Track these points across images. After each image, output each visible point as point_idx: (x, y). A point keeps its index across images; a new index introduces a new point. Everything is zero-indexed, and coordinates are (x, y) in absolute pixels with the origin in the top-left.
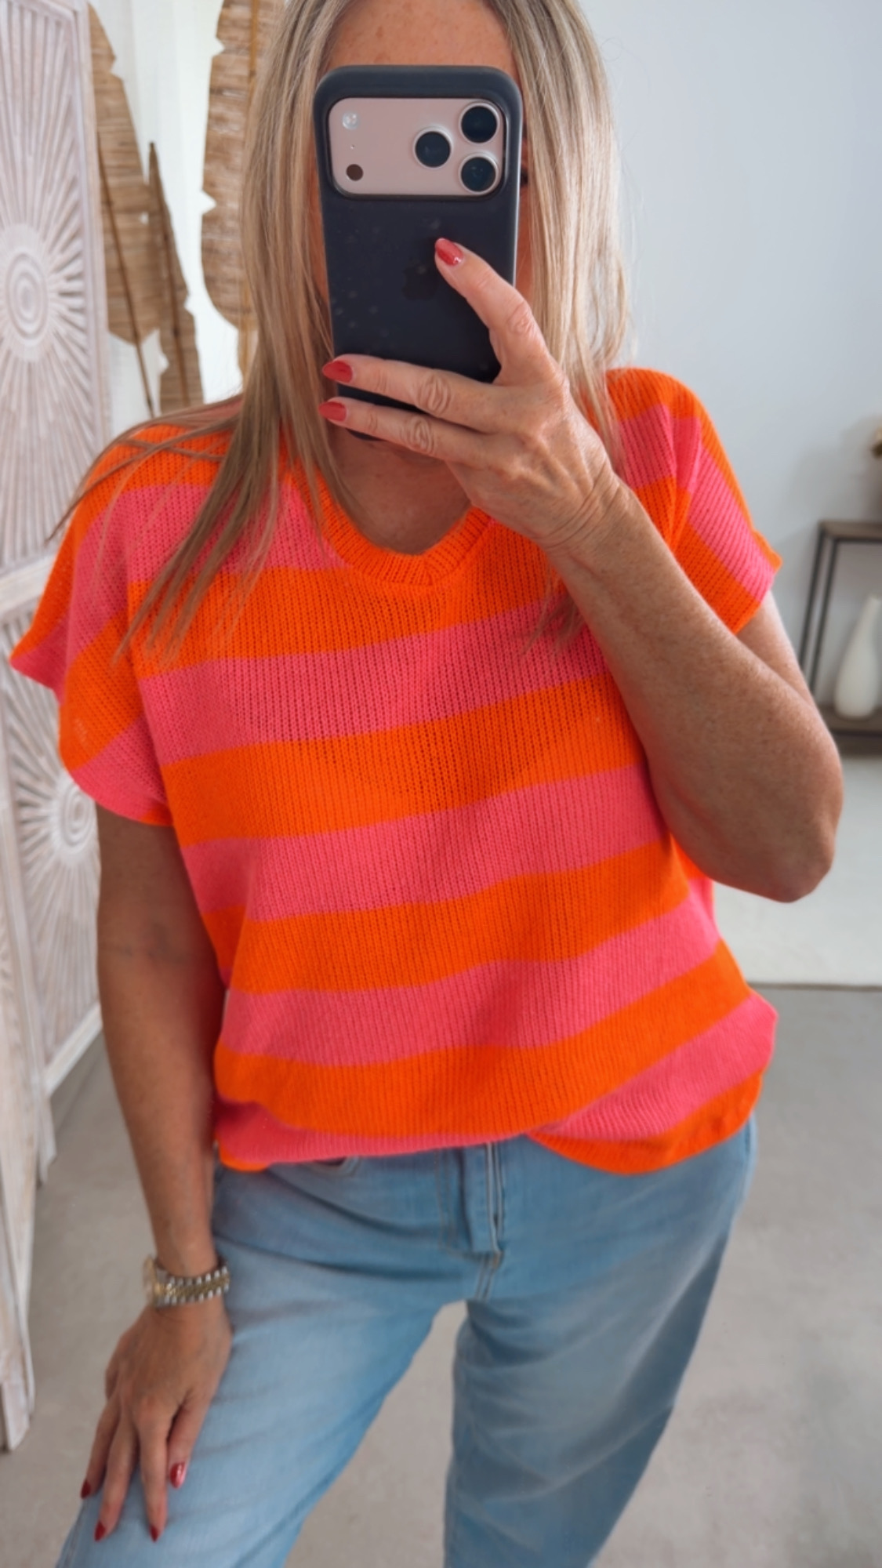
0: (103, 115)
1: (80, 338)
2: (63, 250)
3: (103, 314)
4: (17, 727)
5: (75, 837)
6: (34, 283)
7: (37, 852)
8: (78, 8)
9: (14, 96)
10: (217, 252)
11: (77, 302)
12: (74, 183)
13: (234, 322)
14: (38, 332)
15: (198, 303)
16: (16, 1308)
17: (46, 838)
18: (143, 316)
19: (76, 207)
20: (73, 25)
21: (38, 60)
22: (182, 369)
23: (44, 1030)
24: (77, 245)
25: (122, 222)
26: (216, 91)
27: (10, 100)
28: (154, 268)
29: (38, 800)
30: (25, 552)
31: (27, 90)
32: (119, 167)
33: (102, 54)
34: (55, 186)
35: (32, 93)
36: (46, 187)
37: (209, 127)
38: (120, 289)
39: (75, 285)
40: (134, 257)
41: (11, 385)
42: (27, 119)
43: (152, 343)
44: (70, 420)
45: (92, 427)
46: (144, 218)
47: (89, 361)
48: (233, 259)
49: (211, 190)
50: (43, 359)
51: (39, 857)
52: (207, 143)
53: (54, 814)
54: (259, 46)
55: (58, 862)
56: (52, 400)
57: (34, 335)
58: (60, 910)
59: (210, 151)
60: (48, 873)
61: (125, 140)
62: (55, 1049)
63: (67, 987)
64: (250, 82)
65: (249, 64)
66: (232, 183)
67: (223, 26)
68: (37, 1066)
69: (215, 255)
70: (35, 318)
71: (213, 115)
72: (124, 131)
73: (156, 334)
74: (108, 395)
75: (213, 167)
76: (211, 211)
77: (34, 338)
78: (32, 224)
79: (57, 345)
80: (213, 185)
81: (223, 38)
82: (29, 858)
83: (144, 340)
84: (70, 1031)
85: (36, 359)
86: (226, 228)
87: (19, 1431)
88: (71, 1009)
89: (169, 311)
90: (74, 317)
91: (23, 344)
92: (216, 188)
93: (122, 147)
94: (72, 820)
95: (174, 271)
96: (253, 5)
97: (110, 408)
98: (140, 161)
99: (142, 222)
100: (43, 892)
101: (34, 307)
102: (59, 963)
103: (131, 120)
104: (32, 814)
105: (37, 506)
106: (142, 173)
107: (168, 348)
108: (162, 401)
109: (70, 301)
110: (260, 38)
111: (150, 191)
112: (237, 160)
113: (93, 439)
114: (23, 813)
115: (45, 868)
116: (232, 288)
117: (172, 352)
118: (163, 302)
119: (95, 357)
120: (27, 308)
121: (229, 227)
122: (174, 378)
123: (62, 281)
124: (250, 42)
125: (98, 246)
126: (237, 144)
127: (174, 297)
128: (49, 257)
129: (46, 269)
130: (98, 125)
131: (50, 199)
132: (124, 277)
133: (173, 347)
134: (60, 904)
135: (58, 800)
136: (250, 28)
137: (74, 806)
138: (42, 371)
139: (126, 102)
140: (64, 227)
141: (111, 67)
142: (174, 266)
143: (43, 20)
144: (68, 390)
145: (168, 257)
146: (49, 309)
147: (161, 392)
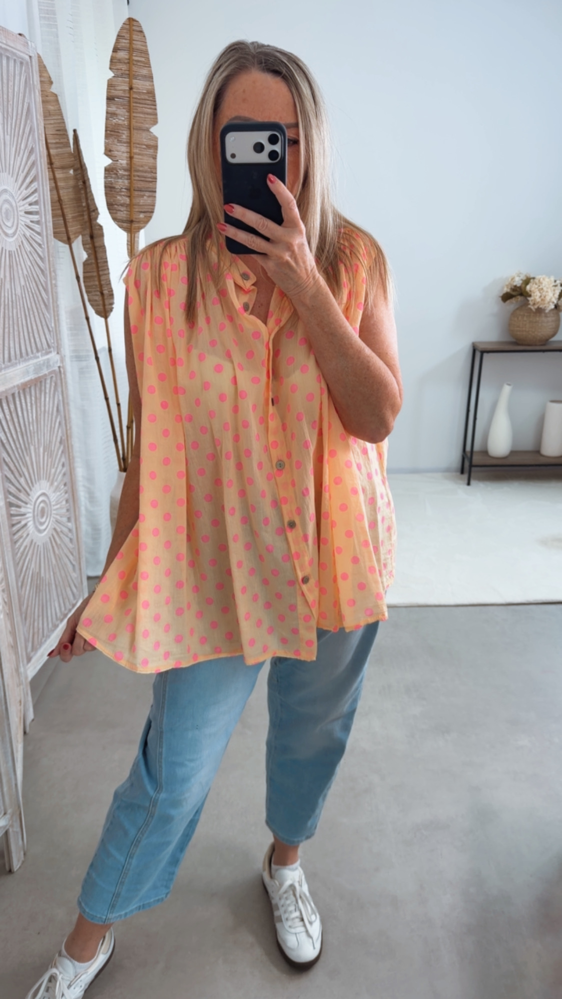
0: (47, 115)
1: (38, 238)
2: (27, 188)
3: (50, 225)
4: (8, 459)
5: (43, 528)
6: (11, 205)
7: (20, 534)
8: (31, 55)
10: (114, 188)
11: (35, 218)
12: (32, 151)
13: (125, 229)
14: (14, 233)
15: (104, 218)
16: (16, 785)
17: (26, 525)
18: (73, 228)
19: (33, 164)
20: (30, 64)
21: (11, 83)
22: (96, 258)
23: (26, 641)
24: (35, 185)
25: (59, 175)
26: (110, 99)
28: (78, 200)
29: (20, 503)
30: (10, 360)
31: (5, 100)
32: (57, 143)
33: (46, 81)
34: (22, 152)
35: (8, 101)
36: (17, 153)
37: (107, 119)
38: (59, 212)
39: (34, 208)
40: (67, 195)
42: (5, 116)
43: (78, 244)
44: (33, 284)
45: (46, 290)
46: (71, 172)
47: (43, 252)
48: (123, 192)
49: (109, 153)
50: (17, 249)
51: (21, 537)
52: (106, 127)
53: (29, 513)
54: (134, 73)
55: (32, 541)
56: (23, 273)
57: (12, 235)
58: (33, 570)
59: (109, 132)
60: (26, 547)
61: (59, 128)
62: (32, 654)
63: (39, 617)
64: (130, 93)
65: (129, 83)
66: (122, 150)
67: (114, 62)
68: (23, 661)
69: (113, 190)
70: (13, 226)
71: (109, 112)
72: (59, 123)
73: (80, 238)
74: (54, 271)
75: (110, 141)
76: (109, 165)
77: (12, 237)
78: (9, 173)
79: (25, 242)
80: (110, 151)
81: (113, 69)
82: (16, 537)
83: (73, 242)
84: (41, 644)
85: (13, 249)
86: (119, 175)
87: (18, 861)
88: (41, 631)
89: (88, 224)
90: (33, 226)
91: (6, 240)
92: (113, 153)
93: (58, 133)
94: (39, 517)
95: (89, 201)
96: (129, 51)
97: (55, 279)
98: (68, 140)
99: (70, 174)
100: (23, 558)
101: (12, 220)
102: (34, 602)
103: (62, 117)
104: (17, 511)
105: (16, 333)
106: (70, 147)
107: (88, 246)
108: (84, 278)
109: (31, 216)
110: (135, 68)
111: (75, 157)
112: (124, 137)
113: (47, 297)
114: (12, 510)
115: (25, 544)
116: (122, 209)
117: (89, 248)
118: (83, 219)
119: (46, 250)
120: (8, 220)
121: (120, 174)
122: (91, 264)
123: (27, 205)
124: (129, 71)
125: (46, 187)
126: (123, 127)
127: (89, 216)
128: (19, 192)
129: (17, 199)
130: (44, 120)
131: (19, 159)
132: (61, 205)
133: (91, 246)
134: (33, 566)
135: (31, 504)
136: (129, 63)
137: (40, 508)
138: (17, 255)
139: (60, 107)
140: (28, 174)
141: (50, 89)
142: (89, 198)
143: (13, 62)
144: (32, 267)
145: (86, 193)
146: (20, 221)
147: (84, 272)
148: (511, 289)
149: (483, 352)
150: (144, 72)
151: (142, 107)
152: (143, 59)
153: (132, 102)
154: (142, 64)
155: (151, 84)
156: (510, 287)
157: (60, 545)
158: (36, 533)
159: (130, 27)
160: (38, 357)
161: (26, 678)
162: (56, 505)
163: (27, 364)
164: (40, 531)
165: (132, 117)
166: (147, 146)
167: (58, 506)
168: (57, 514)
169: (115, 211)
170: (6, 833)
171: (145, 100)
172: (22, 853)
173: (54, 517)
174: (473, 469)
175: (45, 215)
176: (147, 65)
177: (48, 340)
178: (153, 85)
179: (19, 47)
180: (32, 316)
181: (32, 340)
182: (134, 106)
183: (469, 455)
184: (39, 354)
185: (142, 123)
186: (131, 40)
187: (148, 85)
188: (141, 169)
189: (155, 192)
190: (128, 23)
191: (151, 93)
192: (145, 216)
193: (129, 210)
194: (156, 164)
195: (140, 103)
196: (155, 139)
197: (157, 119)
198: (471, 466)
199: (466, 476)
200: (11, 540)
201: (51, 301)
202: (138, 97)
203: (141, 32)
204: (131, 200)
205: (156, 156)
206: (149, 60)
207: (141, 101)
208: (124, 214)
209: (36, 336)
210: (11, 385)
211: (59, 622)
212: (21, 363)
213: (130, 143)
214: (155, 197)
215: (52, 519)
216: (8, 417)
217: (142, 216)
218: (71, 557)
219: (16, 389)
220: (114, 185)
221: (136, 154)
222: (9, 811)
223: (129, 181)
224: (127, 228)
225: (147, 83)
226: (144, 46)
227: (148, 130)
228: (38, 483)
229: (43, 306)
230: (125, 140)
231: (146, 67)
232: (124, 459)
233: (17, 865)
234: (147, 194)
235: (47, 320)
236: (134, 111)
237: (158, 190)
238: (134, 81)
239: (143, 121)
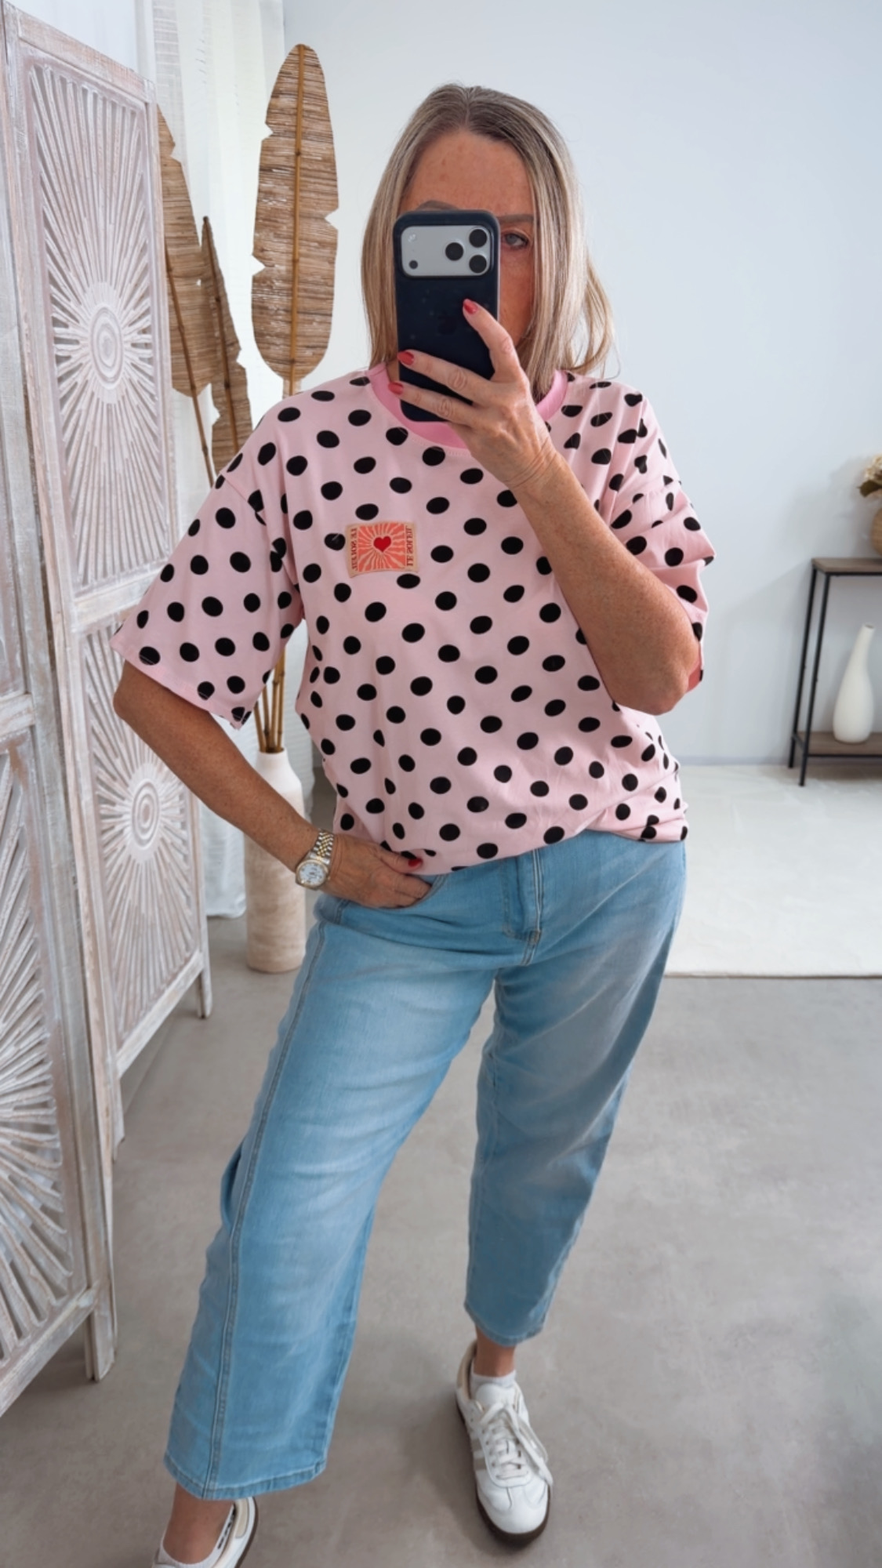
0: (167, 193)
1: (149, 385)
2: (135, 307)
3: (168, 365)
4: (98, 729)
5: (145, 837)
6: (113, 334)
7: (112, 845)
8: (147, 100)
9: (98, 173)
10: (266, 308)
11: (147, 353)
12: (144, 249)
13: (281, 373)
14: (116, 377)
15: (249, 356)
16: (106, 1242)
17: (121, 832)
18: (200, 370)
19: (146, 269)
20: (145, 115)
21: (117, 144)
22: (233, 419)
23: (117, 1014)
24: (147, 302)
25: (181, 287)
26: (265, 170)
27: (94, 175)
28: (209, 327)
29: (114, 798)
30: (105, 574)
31: (109, 169)
32: (178, 238)
33: (168, 143)
34: (130, 251)
35: (112, 171)
36: (123, 251)
37: (259, 201)
38: (180, 345)
39: (146, 338)
40: (190, 319)
41: (94, 423)
42: (108, 194)
43: (207, 394)
44: (141, 458)
45: (159, 467)
46: (199, 283)
47: (156, 407)
48: (280, 315)
49: (261, 254)
50: (119, 402)
51: (114, 851)
52: (258, 213)
53: (127, 813)
54: (303, 130)
55: (130, 857)
56: (127, 439)
57: (112, 380)
58: (130, 902)
59: (261, 221)
60: (121, 866)
61: (183, 215)
62: (124, 1035)
63: (136, 977)
64: (296, 161)
65: (296, 146)
66: (279, 249)
67: (272, 113)
68: (111, 1047)
69: (264, 311)
70: (114, 365)
71: (263, 190)
72: (183, 207)
73: (209, 387)
74: (172, 438)
75: (263, 234)
76: (261, 273)
77: (113, 382)
78: (111, 284)
79: (131, 390)
80: (263, 250)
81: (272, 124)
82: (107, 850)
83: (199, 392)
84: (138, 1020)
85: (113, 400)
86: (274, 288)
87: (106, 1363)
88: (138, 998)
89: (222, 366)
90: (144, 366)
91: (103, 388)
92: (266, 253)
93: (180, 221)
94: (141, 820)
95: (225, 329)
96: (298, 95)
97: (173, 450)
98: (196, 233)
99: (198, 286)
100: (116, 883)
101: (113, 355)
102: (129, 954)
103: (188, 197)
104: (109, 810)
105: (115, 533)
106: (198, 243)
107: (220, 400)
108: (214, 449)
109: (140, 351)
110: (305, 123)
111: (205, 259)
112: (285, 228)
113: (160, 478)
114: (103, 808)
115: (119, 862)
116: (279, 341)
117: (224, 403)
118: (216, 357)
119: (161, 404)
120: (108, 356)
121: (276, 286)
122: (225, 427)
123: (135, 334)
124: (296, 126)
125: (164, 304)
126: (284, 213)
127: (225, 353)
128: (125, 313)
129: (122, 323)
130: (164, 202)
131: (126, 262)
132: (182, 334)
133: (225, 399)
134: (130, 897)
135: (129, 800)
136: (296, 114)
137: (143, 807)
138: (118, 412)
139: (184, 182)
140: (136, 286)
141: (171, 152)
142: (226, 325)
143: (121, 110)
144: (139, 430)
145: (221, 317)
146: (125, 359)
147: (214, 441)
148: (876, 475)
149: (829, 574)
150: (319, 128)
151: (315, 183)
152: (318, 109)
153: (298, 175)
154: (316, 117)
155: (330, 147)
156: (874, 473)
157: (170, 865)
158: (136, 845)
159: (300, 60)
160: (145, 571)
161: (115, 1072)
162: (166, 802)
163: (130, 580)
164: (141, 842)
165: (298, 198)
166: (320, 243)
167: (168, 804)
168: (166, 817)
169: (266, 345)
170: (89, 1321)
171: (320, 171)
172: (112, 1352)
173: (162, 821)
174: (810, 760)
175: (161, 349)
176: (325, 117)
177: (161, 544)
178: (333, 149)
179: (131, 88)
180: (138, 507)
181: (138, 545)
182: (301, 181)
183: (803, 738)
184: (148, 566)
185: (313, 207)
186: (301, 79)
187: (324, 148)
188: (310, 279)
189: (331, 315)
190: (296, 53)
191: (330, 161)
192: (314, 354)
193: (289, 343)
194: (333, 271)
195: (311, 177)
196: (334, 232)
197: (337, 201)
198: (807, 755)
199: (797, 771)
200: (100, 855)
201: (166, 483)
202: (310, 168)
203: (318, 66)
204: (292, 328)
205: (334, 259)
206: (327, 111)
207: (313, 173)
208: (280, 349)
209: (144, 538)
210: (106, 614)
211: (164, 985)
212: (121, 580)
213: (293, 238)
214: (330, 323)
215: (159, 824)
216: (101, 664)
217: (309, 353)
218: (185, 885)
219: (113, 619)
220: (266, 305)
221: (301, 255)
222: (95, 1284)
223: (290, 298)
224: (285, 372)
225: (324, 146)
226: (319, 88)
227: (322, 218)
228: (140, 768)
229: (154, 492)
230: (285, 234)
231: (322, 120)
232: (267, 732)
233: (104, 1370)
234: (318, 318)
235: (159, 512)
236: (302, 188)
237: (334, 313)
238: (304, 142)
239: (315, 205)
